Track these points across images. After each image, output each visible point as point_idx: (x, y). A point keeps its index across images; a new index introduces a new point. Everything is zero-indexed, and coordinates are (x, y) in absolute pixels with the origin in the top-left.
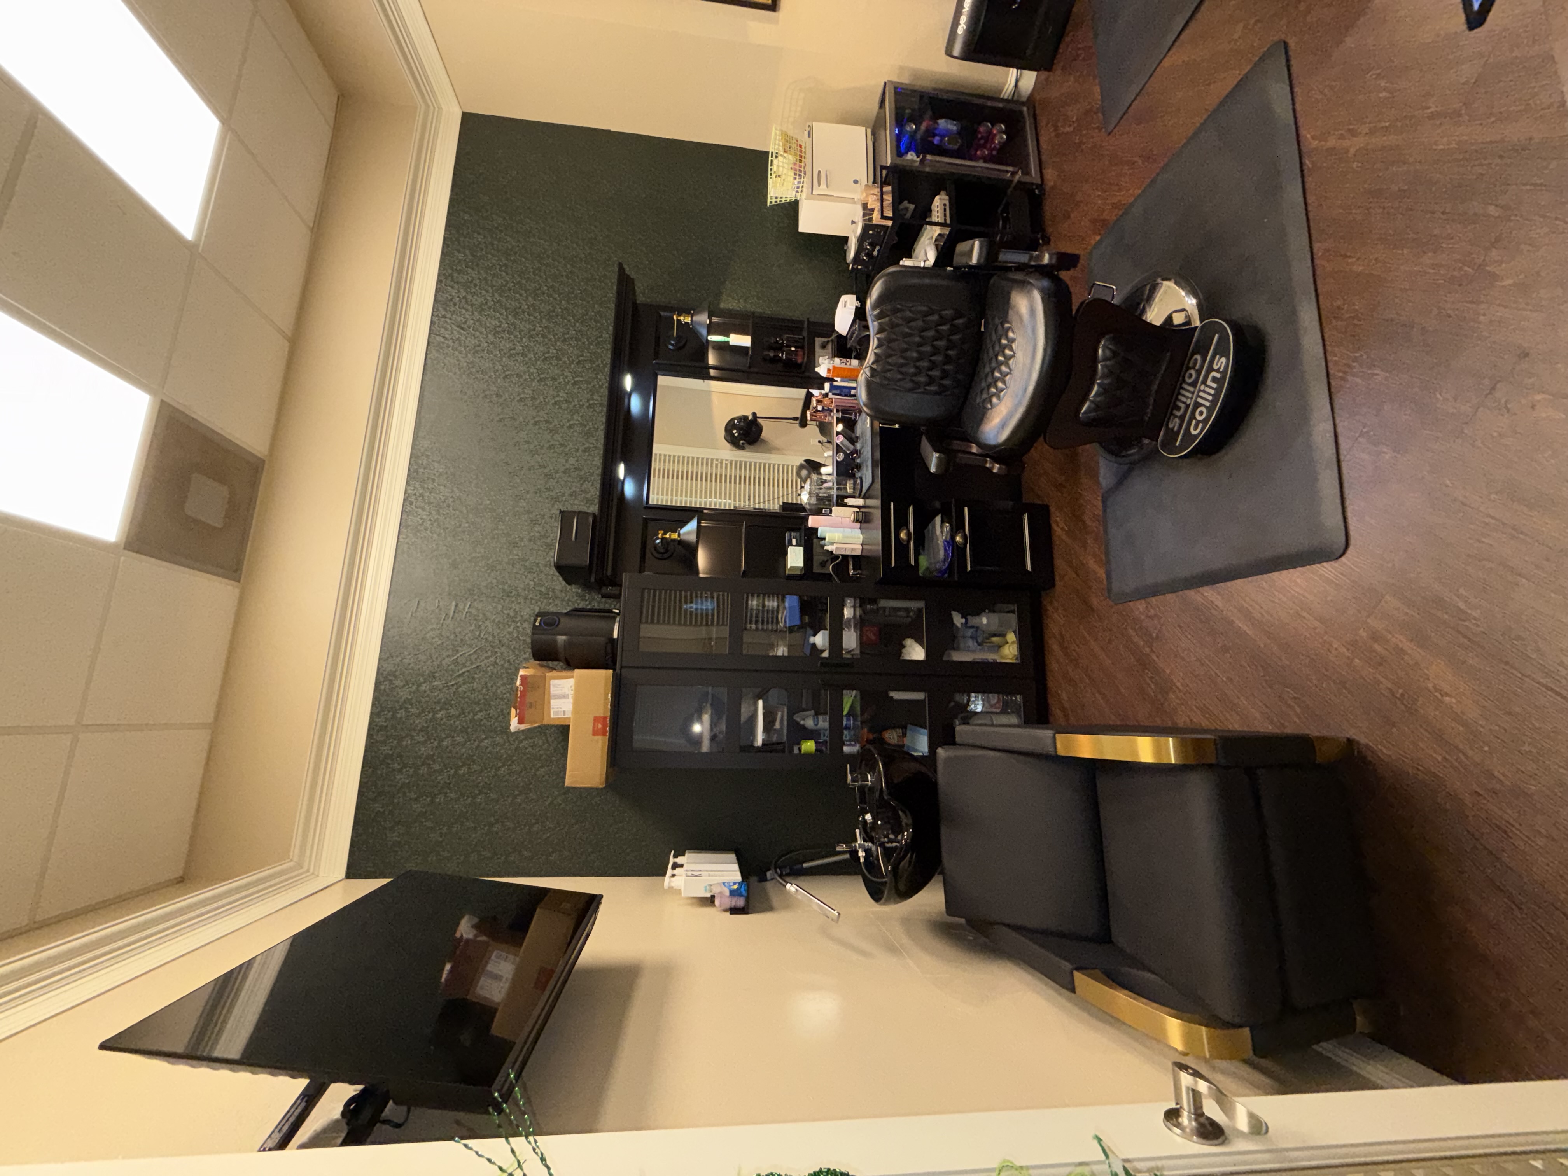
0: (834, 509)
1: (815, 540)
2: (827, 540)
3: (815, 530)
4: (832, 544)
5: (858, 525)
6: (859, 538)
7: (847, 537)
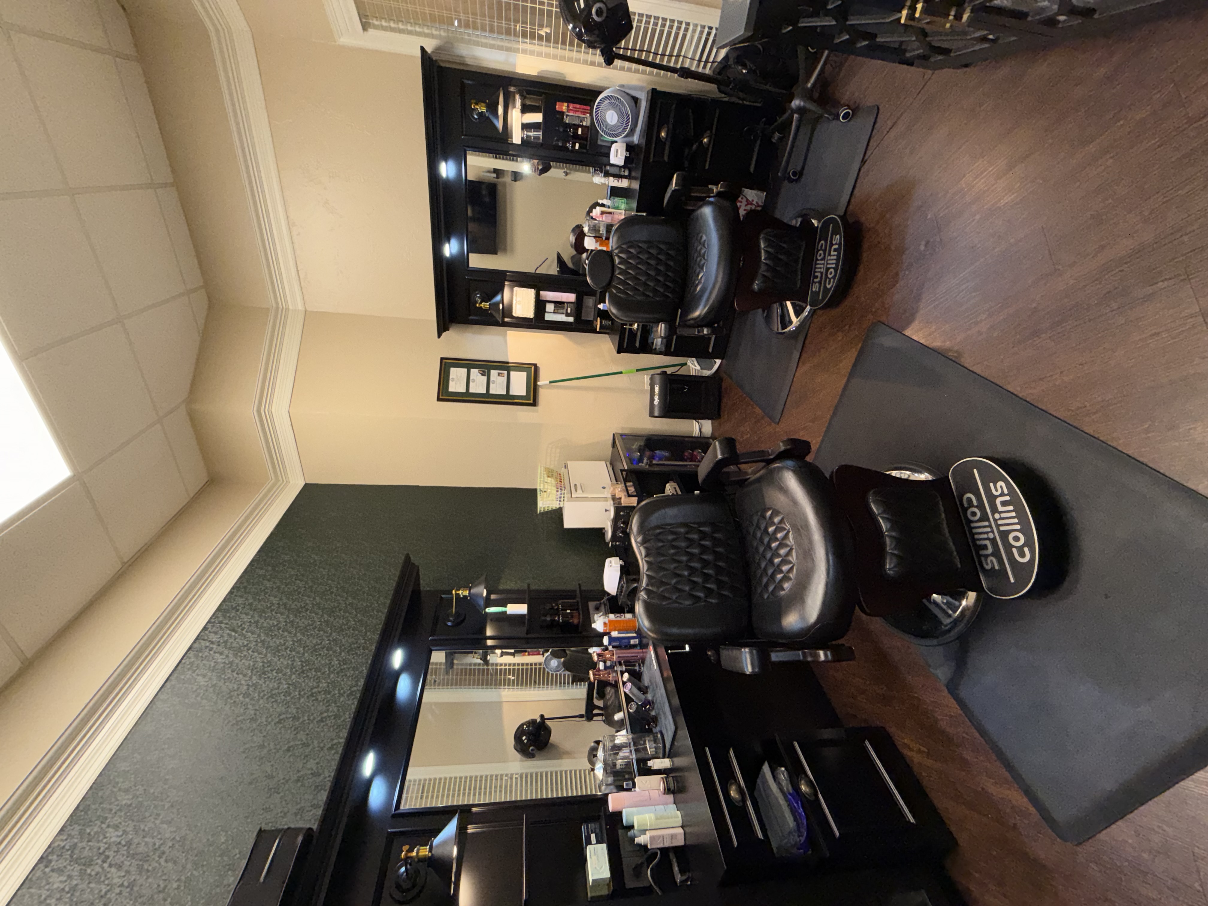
0: (638, 780)
1: (620, 832)
2: (636, 827)
3: (619, 814)
4: (644, 832)
5: (670, 797)
6: (677, 817)
7: (662, 818)
